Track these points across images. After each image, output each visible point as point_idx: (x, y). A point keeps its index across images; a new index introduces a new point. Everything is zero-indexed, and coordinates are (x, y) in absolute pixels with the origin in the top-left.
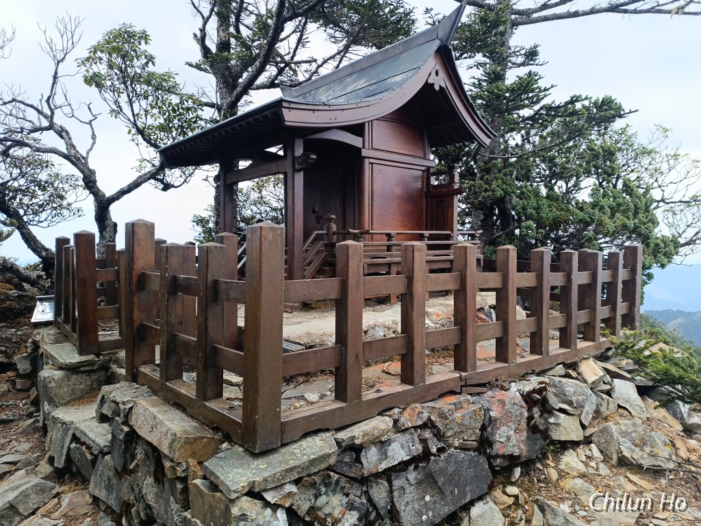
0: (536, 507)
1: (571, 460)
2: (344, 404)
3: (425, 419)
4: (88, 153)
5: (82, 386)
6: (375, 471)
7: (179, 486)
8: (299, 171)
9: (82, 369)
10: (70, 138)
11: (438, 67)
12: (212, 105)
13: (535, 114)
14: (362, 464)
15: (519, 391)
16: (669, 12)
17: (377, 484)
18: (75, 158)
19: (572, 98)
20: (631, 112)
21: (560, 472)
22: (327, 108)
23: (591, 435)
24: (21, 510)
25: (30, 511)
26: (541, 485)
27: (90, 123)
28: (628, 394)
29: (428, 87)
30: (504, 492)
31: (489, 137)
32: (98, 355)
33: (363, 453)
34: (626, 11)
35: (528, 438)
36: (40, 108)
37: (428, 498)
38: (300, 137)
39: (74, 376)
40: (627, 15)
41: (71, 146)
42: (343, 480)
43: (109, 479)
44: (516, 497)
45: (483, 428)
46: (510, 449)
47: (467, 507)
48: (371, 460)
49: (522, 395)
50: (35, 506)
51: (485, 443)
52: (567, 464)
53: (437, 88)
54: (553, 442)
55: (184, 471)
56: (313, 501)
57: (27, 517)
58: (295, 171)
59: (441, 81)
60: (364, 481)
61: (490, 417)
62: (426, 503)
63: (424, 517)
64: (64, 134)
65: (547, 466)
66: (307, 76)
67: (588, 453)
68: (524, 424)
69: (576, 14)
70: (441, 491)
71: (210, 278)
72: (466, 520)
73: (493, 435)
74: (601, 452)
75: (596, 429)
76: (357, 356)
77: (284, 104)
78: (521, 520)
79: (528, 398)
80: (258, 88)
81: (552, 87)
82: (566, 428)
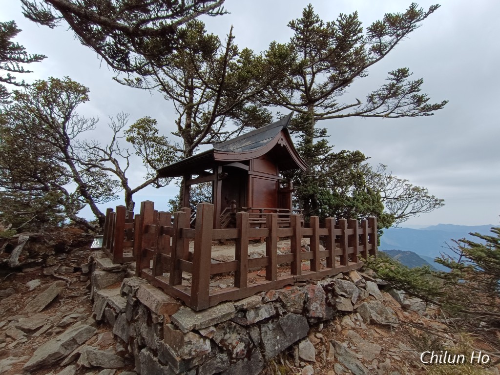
0: (331, 344)
1: (347, 320)
2: (239, 289)
3: (277, 298)
4: (125, 171)
5: (113, 279)
6: (253, 322)
7: (159, 327)
8: (220, 180)
9: (114, 271)
10: (118, 164)
11: (282, 137)
13: (326, 158)
14: (247, 318)
15: (321, 285)
16: (382, 116)
17: (254, 329)
18: (119, 173)
19: (342, 151)
20: (368, 158)
21: (342, 327)
22: (233, 153)
23: (357, 308)
24: (78, 342)
25: (83, 342)
26: (333, 333)
27: (127, 158)
28: (374, 289)
29: (278, 145)
30: (315, 336)
31: (306, 167)
32: (122, 264)
33: (247, 313)
34: (363, 116)
35: (326, 309)
36: (105, 151)
37: (278, 338)
38: (221, 165)
39: (110, 274)
40: (364, 117)
41: (118, 167)
42: (238, 326)
43: (123, 325)
44: (321, 339)
45: (305, 303)
46: (318, 314)
47: (297, 343)
48: (251, 316)
49: (323, 287)
50: (85, 340)
51: (305, 310)
52: (346, 323)
53: (282, 146)
54: (338, 311)
55: (162, 320)
56: (223, 336)
57: (80, 345)
58: (218, 180)
59: (283, 143)
60: (247, 327)
61: (308, 297)
62: (277, 340)
63: (276, 348)
64: (115, 162)
65: (335, 323)
66: (224, 139)
67: (356, 317)
68: (324, 301)
69: (342, 116)
70: (284, 334)
71: (179, 227)
72: (297, 350)
73: (310, 306)
74: (362, 317)
75: (359, 305)
76: (245, 266)
77: (215, 151)
78: (324, 350)
79: (325, 288)
80: (202, 144)
81: (333, 146)
82: (344, 304)
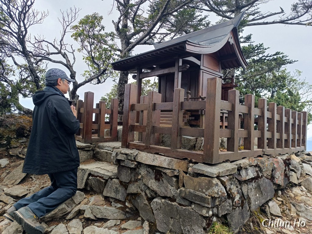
0: (291, 205)
1: (296, 190)
2: (233, 152)
3: (256, 164)
4: (73, 65)
5: (84, 157)
6: (245, 179)
7: (174, 179)
9: (86, 149)
10: (68, 58)
11: (231, 36)
12: (119, 50)
13: (259, 59)
14: (241, 175)
15: (282, 159)
16: (305, 24)
17: (244, 185)
18: (70, 66)
19: (276, 53)
20: (295, 61)
21: (294, 194)
22: (199, 46)
23: (301, 182)
24: (76, 202)
25: (78, 202)
26: (289, 198)
27: (73, 53)
28: (309, 169)
29: (228, 43)
30: (277, 199)
31: (246, 66)
32: (91, 144)
33: (241, 172)
34: (287, 23)
35: (284, 179)
37: (258, 195)
38: (181, 58)
39: (82, 152)
40: (287, 25)
41: (68, 61)
42: (236, 180)
43: (117, 188)
44: (282, 202)
45: (272, 171)
46: (279, 182)
47: (267, 202)
48: (244, 176)
49: (283, 160)
50: (80, 201)
51: (272, 178)
52: (295, 192)
53: (231, 44)
54: (290, 183)
55: (178, 173)
56: (230, 186)
57: (78, 205)
58: (179, 71)
59: (232, 41)
60: (241, 182)
61: (274, 167)
62: (257, 197)
63: (257, 203)
64: (65, 56)
65: (288, 192)
67: (301, 189)
68: (283, 172)
69: (267, 23)
70: (262, 193)
72: (268, 207)
73: (275, 174)
74: (306, 189)
75: (302, 180)
76: (237, 134)
78: (287, 209)
79: (285, 161)
81: (268, 48)
82: (294, 179)
